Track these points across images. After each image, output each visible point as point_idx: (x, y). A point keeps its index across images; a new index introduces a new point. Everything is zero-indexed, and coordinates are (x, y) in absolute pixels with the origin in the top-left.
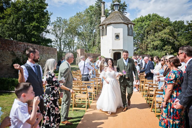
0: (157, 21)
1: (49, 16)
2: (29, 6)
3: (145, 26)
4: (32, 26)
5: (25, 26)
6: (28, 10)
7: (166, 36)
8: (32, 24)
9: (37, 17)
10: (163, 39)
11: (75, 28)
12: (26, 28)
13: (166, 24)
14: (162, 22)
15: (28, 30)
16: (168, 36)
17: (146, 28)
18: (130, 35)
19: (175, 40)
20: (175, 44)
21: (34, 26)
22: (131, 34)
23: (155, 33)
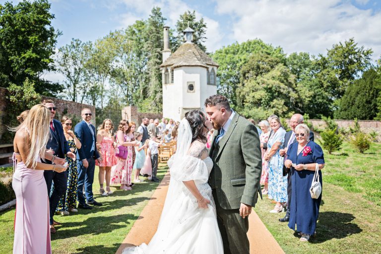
0: (261, 53)
1: (54, 38)
2: (19, 19)
3: (241, 63)
4: (24, 58)
5: (9, 58)
6: (17, 27)
7: (274, 83)
8: (26, 55)
9: (35, 41)
10: (270, 89)
11: (107, 61)
12: (12, 61)
13: (276, 59)
14: (269, 56)
15: (15, 67)
16: (278, 82)
17: (241, 65)
18: (211, 84)
19: (291, 89)
20: (289, 97)
21: (28, 59)
22: (213, 83)
23: (257, 75)
